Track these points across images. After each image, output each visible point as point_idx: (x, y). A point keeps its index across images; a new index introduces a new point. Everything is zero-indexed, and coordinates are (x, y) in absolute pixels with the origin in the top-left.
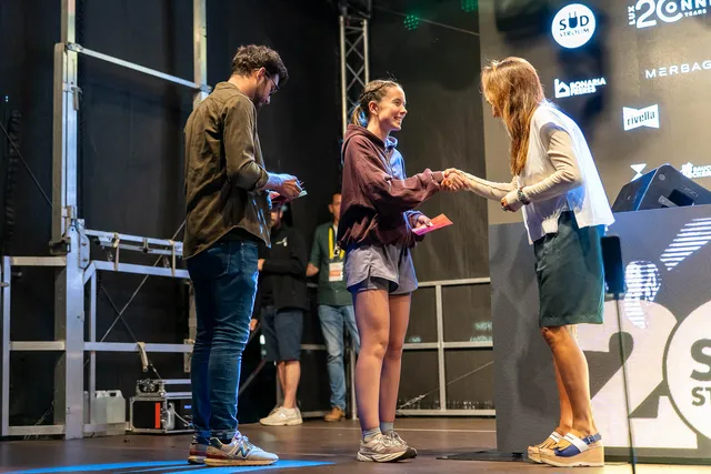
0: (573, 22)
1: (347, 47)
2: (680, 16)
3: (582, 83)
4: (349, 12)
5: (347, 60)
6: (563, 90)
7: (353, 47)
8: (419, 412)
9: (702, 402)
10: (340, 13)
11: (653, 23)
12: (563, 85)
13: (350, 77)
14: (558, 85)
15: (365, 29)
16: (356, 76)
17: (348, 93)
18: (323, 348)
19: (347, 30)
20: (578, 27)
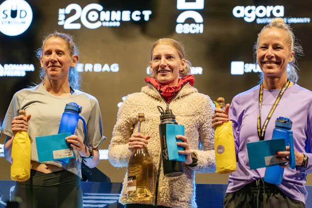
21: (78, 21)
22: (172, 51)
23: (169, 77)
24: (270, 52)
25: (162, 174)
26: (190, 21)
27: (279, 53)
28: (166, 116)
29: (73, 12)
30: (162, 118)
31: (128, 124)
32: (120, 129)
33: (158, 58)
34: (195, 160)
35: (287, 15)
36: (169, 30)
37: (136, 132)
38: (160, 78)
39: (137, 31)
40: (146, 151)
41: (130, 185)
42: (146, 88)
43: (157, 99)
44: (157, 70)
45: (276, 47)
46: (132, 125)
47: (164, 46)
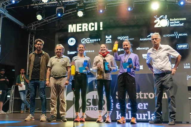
0: (72, 41)
1: (30, 41)
2: (89, 42)
3: (72, 52)
4: (31, 34)
5: (30, 43)
6: (69, 53)
7: (31, 41)
8: (38, 111)
9: (88, 110)
10: (29, 34)
11: (85, 43)
12: (69, 52)
13: (30, 46)
14: (68, 52)
15: (34, 37)
16: (31, 46)
17: (29, 49)
18: (20, 98)
19: (30, 37)
20: (73, 42)
21: (85, 42)
22: (105, 46)
23: (104, 51)
24: (126, 47)
25: (104, 73)
26: (109, 40)
27: (127, 46)
28: (105, 60)
29: (84, 40)
30: (104, 61)
31: (96, 63)
32: (94, 64)
33: (102, 47)
34: (111, 69)
35: (129, 38)
36: (104, 43)
37: (98, 64)
38: (102, 52)
39: (98, 43)
40: (101, 68)
41: (97, 75)
42: (99, 55)
43: (102, 57)
44: (101, 50)
45: (127, 45)
46: (97, 62)
47: (103, 45)
